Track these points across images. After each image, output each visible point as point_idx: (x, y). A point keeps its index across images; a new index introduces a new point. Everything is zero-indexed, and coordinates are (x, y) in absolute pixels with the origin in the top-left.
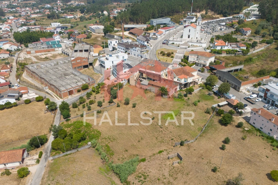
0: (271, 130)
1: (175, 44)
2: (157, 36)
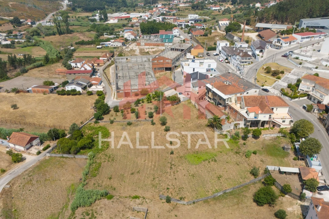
2: (281, 44)
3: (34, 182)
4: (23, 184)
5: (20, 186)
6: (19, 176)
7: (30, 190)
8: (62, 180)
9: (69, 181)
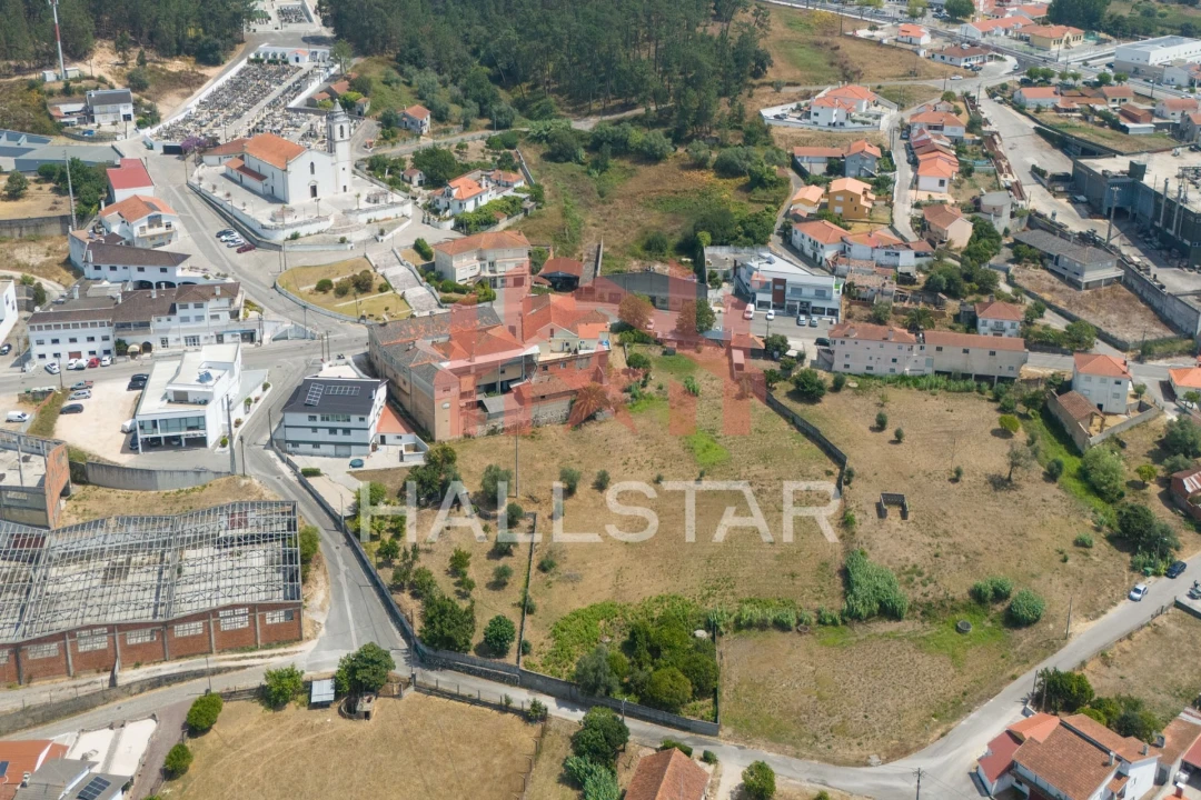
0: (894, 360)
1: (302, 234)
2: (168, 226)
3: (836, 720)
4: (851, 740)
5: (859, 744)
6: (826, 760)
7: (866, 717)
8: (812, 668)
9: (811, 654)
